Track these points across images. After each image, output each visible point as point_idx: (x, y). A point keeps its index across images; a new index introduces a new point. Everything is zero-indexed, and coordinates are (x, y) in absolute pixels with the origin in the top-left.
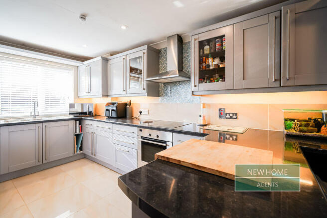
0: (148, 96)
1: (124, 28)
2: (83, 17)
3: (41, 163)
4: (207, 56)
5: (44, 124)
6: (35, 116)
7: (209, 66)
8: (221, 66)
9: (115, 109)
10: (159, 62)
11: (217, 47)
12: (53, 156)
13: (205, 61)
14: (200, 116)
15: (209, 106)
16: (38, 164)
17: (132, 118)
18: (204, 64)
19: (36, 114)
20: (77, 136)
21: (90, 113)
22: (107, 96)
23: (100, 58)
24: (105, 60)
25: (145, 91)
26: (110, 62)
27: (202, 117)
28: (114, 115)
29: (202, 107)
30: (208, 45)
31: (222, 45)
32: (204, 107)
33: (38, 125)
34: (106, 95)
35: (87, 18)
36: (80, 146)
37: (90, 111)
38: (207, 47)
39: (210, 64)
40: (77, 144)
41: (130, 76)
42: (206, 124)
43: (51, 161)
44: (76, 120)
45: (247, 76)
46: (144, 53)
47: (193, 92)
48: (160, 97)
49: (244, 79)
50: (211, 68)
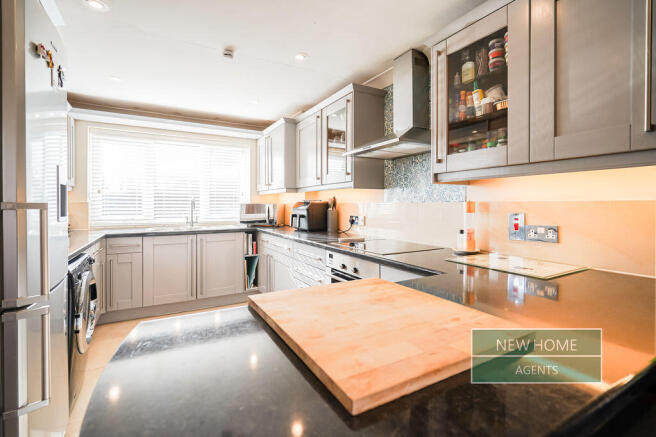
0: (355, 187)
1: (300, 57)
2: (229, 53)
3: (194, 298)
4: (469, 88)
5: (199, 236)
6: (192, 223)
7: (472, 110)
8: (499, 107)
9: (305, 213)
10: (384, 116)
11: (491, 61)
12: (212, 290)
13: (465, 100)
14: (462, 232)
15: (486, 207)
16: (190, 299)
17: (338, 232)
18: (462, 108)
19: (194, 220)
20: (250, 261)
21: (271, 221)
22: (296, 190)
23: (282, 121)
24: (292, 123)
25: (349, 178)
26: (301, 126)
27: (465, 234)
28: (304, 224)
29: (465, 210)
30: (469, 60)
31: (503, 54)
32: (470, 210)
33: (191, 237)
34: (293, 188)
35: (235, 54)
36: (253, 277)
37: (271, 217)
38: (468, 66)
39: (476, 106)
40: (249, 273)
41: (328, 148)
42: (477, 250)
43: (209, 296)
44: (247, 232)
45: (564, 125)
46: (348, 101)
47: (436, 175)
48: (386, 190)
49: (556, 135)
50: (479, 114)
